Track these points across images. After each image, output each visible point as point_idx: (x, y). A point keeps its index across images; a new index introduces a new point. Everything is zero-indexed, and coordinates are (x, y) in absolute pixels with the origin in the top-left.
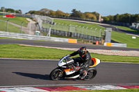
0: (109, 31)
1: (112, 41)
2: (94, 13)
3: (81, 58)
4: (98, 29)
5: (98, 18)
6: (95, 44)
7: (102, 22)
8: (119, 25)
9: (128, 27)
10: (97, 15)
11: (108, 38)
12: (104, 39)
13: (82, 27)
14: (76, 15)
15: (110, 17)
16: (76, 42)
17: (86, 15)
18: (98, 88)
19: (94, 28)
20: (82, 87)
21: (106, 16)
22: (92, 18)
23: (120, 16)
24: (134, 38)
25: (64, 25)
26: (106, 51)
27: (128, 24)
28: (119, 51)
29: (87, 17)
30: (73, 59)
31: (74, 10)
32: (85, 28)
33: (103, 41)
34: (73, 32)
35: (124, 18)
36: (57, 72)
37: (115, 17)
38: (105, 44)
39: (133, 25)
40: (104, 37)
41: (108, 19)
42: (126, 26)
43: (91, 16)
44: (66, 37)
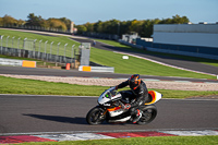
0: (86, 48)
1: (92, 64)
2: (63, 20)
3: (133, 92)
4: (70, 45)
5: (69, 28)
6: (64, 68)
7: (75, 34)
8: (102, 38)
9: (116, 41)
10: (68, 23)
11: (85, 58)
12: (79, 60)
13: (44, 41)
14: (34, 23)
15: (88, 26)
16: (35, 66)
17: (51, 22)
18: (69, 137)
19: (63, 44)
20: (45, 136)
21: (81, 24)
22: (60, 27)
23: (104, 24)
24: (125, 58)
25: (16, 38)
26: (83, 79)
27: (116, 36)
28: (102, 79)
29: (52, 25)
30: (121, 93)
31: (31, 16)
32: (49, 43)
33: (77, 63)
34: (30, 50)
35: (110, 26)
36: (97, 112)
37: (96, 25)
38: (81, 69)
39: (124, 38)
40: (79, 58)
41: (85, 29)
42: (114, 40)
43: (59, 24)
44: (19, 58)
